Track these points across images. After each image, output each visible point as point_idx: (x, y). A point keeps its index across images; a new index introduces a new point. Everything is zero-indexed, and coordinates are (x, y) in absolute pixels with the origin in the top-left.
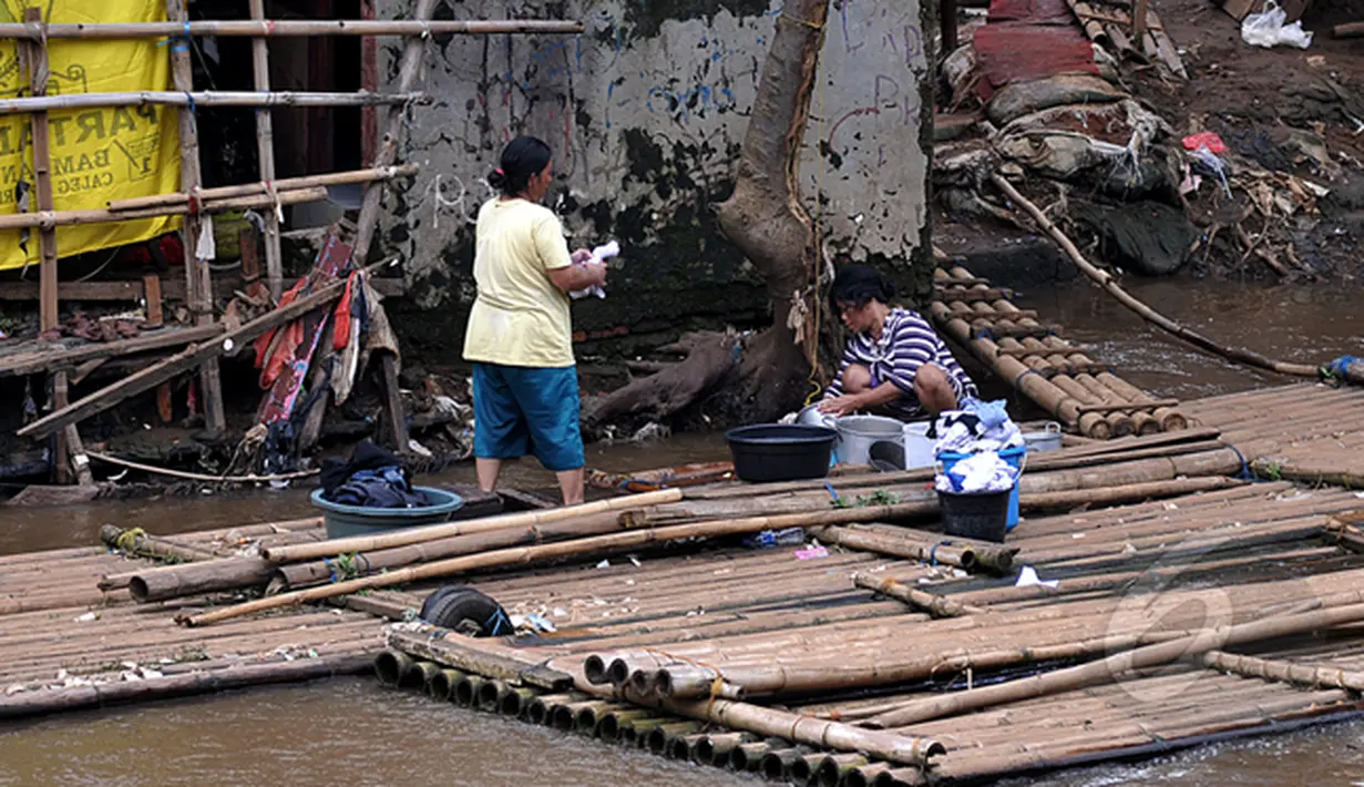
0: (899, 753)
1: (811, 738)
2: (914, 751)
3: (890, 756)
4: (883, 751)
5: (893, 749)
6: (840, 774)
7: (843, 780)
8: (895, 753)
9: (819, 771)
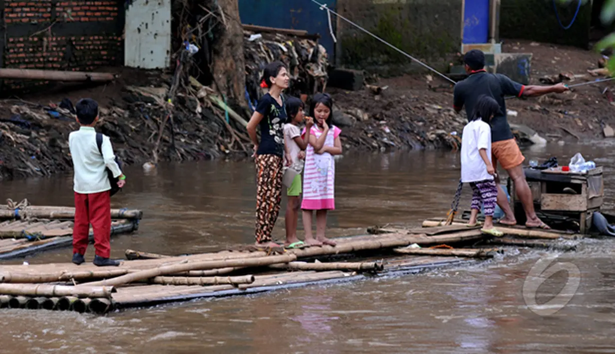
0: (96, 293)
1: (46, 293)
2: (104, 291)
3: (91, 295)
4: (87, 293)
5: (93, 291)
6: (70, 304)
7: (71, 306)
8: (94, 293)
9: (57, 304)
